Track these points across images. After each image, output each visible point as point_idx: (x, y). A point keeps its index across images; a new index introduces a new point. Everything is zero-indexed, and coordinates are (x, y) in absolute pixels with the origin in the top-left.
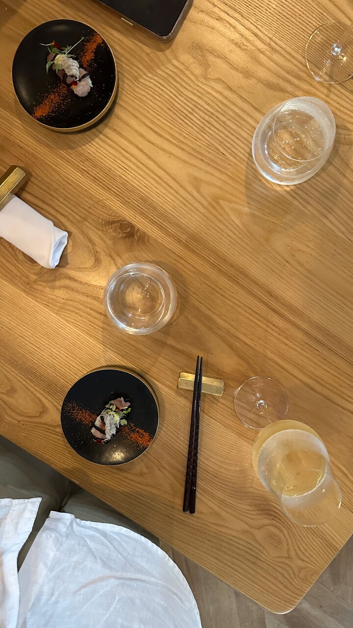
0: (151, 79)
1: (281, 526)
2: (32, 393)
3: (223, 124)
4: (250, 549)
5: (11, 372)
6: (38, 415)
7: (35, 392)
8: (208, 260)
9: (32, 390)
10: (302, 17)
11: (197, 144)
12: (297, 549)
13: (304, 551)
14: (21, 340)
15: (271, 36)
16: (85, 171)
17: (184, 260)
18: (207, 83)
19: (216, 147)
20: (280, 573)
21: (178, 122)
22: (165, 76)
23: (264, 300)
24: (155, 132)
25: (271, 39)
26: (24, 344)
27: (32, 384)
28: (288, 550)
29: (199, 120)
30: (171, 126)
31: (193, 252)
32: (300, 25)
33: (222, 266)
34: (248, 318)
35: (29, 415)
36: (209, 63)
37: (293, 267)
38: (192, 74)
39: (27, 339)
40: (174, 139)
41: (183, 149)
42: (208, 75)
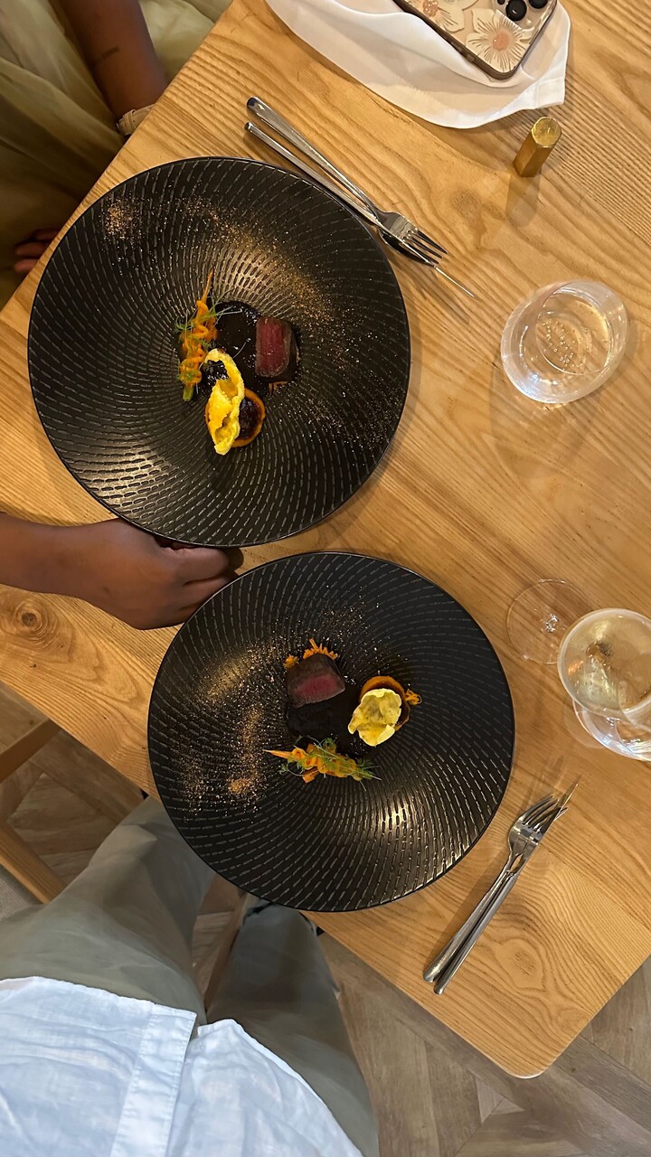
1: (536, 941)
3: (498, 320)
4: (484, 973)
8: (457, 522)
10: (633, 168)
11: (456, 348)
12: (558, 978)
13: (568, 982)
17: (420, 519)
18: (481, 256)
19: (484, 353)
20: (529, 1014)
21: (430, 311)
25: (582, 197)
28: (544, 978)
29: (462, 310)
31: (436, 508)
32: (628, 181)
33: (479, 533)
36: (486, 225)
37: (588, 545)
38: (459, 239)
42: (482, 243)
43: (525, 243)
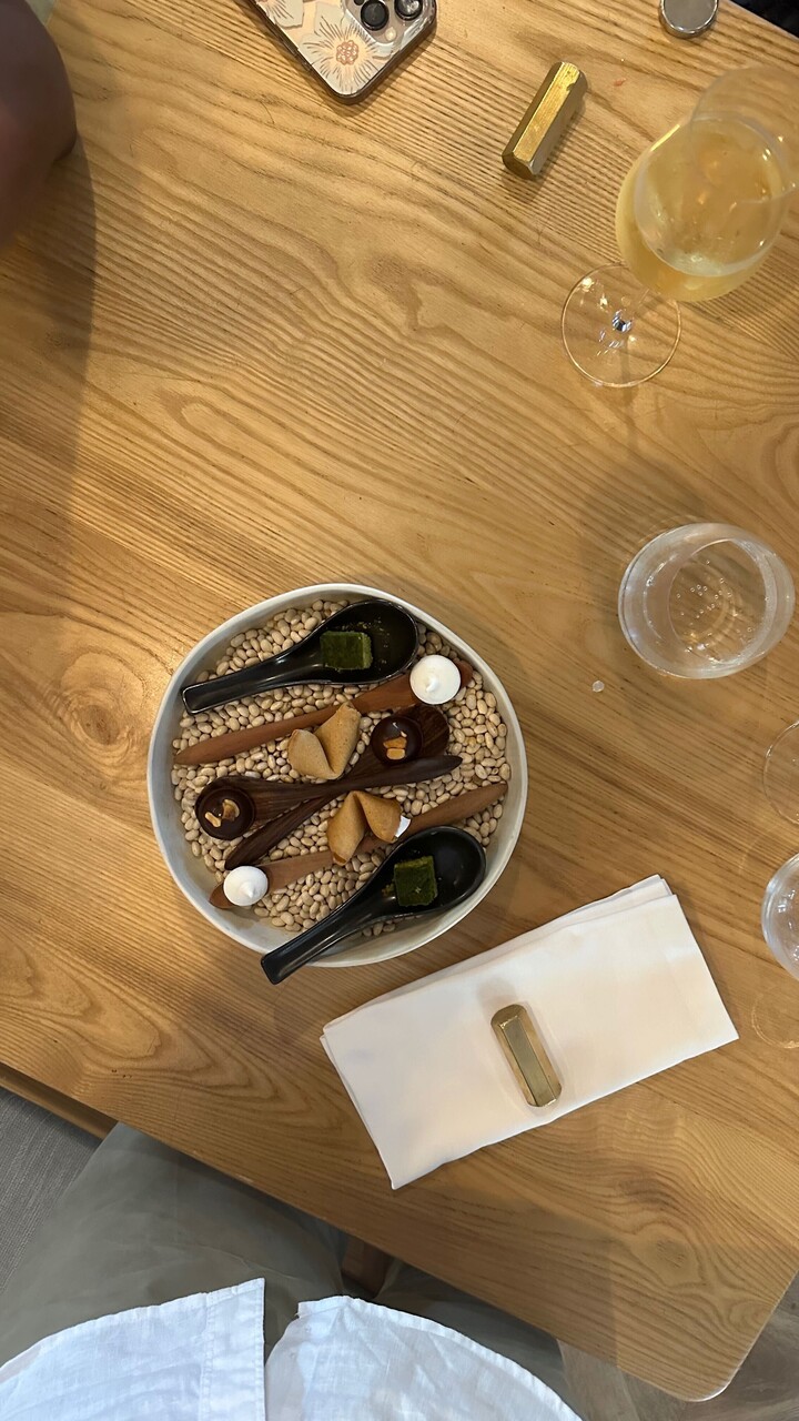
0: (304, 342)
1: (681, 1223)
2: (135, 1009)
3: (461, 420)
4: (621, 1276)
5: (86, 972)
6: (151, 1053)
7: (142, 1008)
9: (135, 1003)
11: (413, 466)
12: (718, 1265)
13: (733, 1267)
14: (99, 904)
15: (540, 227)
16: (192, 546)
18: (421, 339)
19: (452, 467)
20: (691, 1318)
21: (369, 426)
22: (333, 334)
23: (588, 763)
24: (325, 452)
26: (106, 911)
27: (131, 991)
28: (701, 1268)
29: (412, 417)
30: (356, 436)
35: (131, 1055)
36: (419, 296)
38: (388, 323)
39: (113, 900)
40: (364, 462)
41: (385, 480)
42: (420, 323)
43: (477, 310)
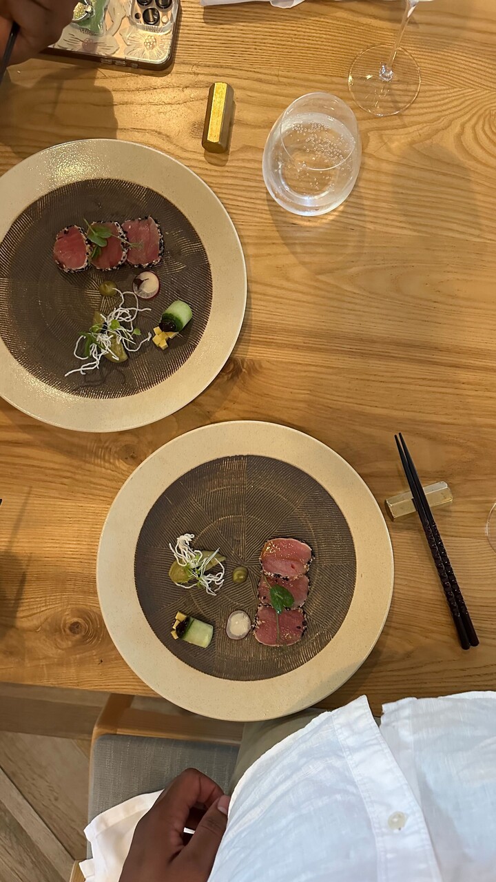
8: (341, 350)
11: (259, 230)
15: (276, 73)
23: (434, 360)
25: (278, 76)
31: (321, 350)
32: (302, 45)
34: (428, 392)
37: (447, 304)
